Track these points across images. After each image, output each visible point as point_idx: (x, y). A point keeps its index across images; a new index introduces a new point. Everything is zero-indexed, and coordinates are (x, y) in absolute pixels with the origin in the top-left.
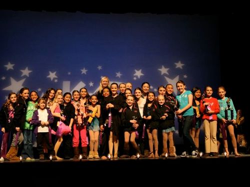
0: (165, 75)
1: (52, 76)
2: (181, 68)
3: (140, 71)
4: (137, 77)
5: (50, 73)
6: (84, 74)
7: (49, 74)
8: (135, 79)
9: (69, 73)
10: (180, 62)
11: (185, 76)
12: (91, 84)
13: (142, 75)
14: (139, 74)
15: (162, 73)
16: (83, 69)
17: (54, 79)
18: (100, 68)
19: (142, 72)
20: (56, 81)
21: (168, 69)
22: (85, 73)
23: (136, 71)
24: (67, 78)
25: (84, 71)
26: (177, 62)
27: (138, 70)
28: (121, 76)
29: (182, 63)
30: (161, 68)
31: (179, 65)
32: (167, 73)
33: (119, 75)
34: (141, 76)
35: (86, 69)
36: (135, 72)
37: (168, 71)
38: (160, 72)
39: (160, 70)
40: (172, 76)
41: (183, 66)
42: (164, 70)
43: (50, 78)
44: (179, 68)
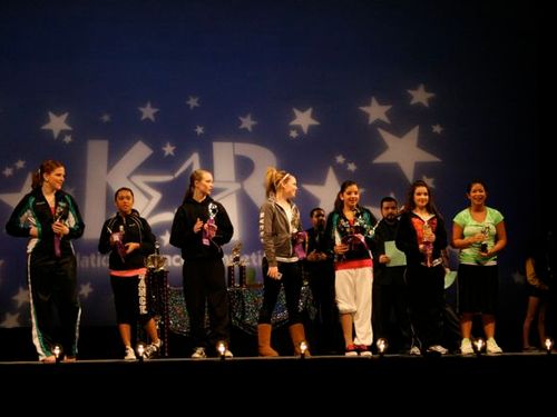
0: (379, 123)
1: (57, 124)
2: (426, 104)
3: (309, 112)
4: (298, 129)
5: (52, 116)
6: (148, 119)
7: (47, 120)
8: (294, 134)
9: (106, 118)
10: (422, 88)
11: (437, 129)
12: (169, 150)
13: (314, 122)
14: (304, 120)
15: (372, 120)
16: (144, 106)
17: (63, 133)
18: (193, 102)
19: (313, 116)
20: (68, 139)
21: (388, 108)
22: (152, 118)
23: (297, 112)
24: (100, 132)
25: (148, 112)
26: (415, 88)
27: (303, 111)
28: (253, 127)
29: (427, 90)
30: (368, 104)
31: (420, 96)
32: (386, 119)
33: (247, 123)
34: (311, 128)
35: (153, 107)
36: (293, 117)
37: (387, 114)
38: (366, 116)
39: (365, 109)
40: (398, 127)
41: (430, 100)
42: (376, 111)
43: (50, 131)
44: (419, 105)
